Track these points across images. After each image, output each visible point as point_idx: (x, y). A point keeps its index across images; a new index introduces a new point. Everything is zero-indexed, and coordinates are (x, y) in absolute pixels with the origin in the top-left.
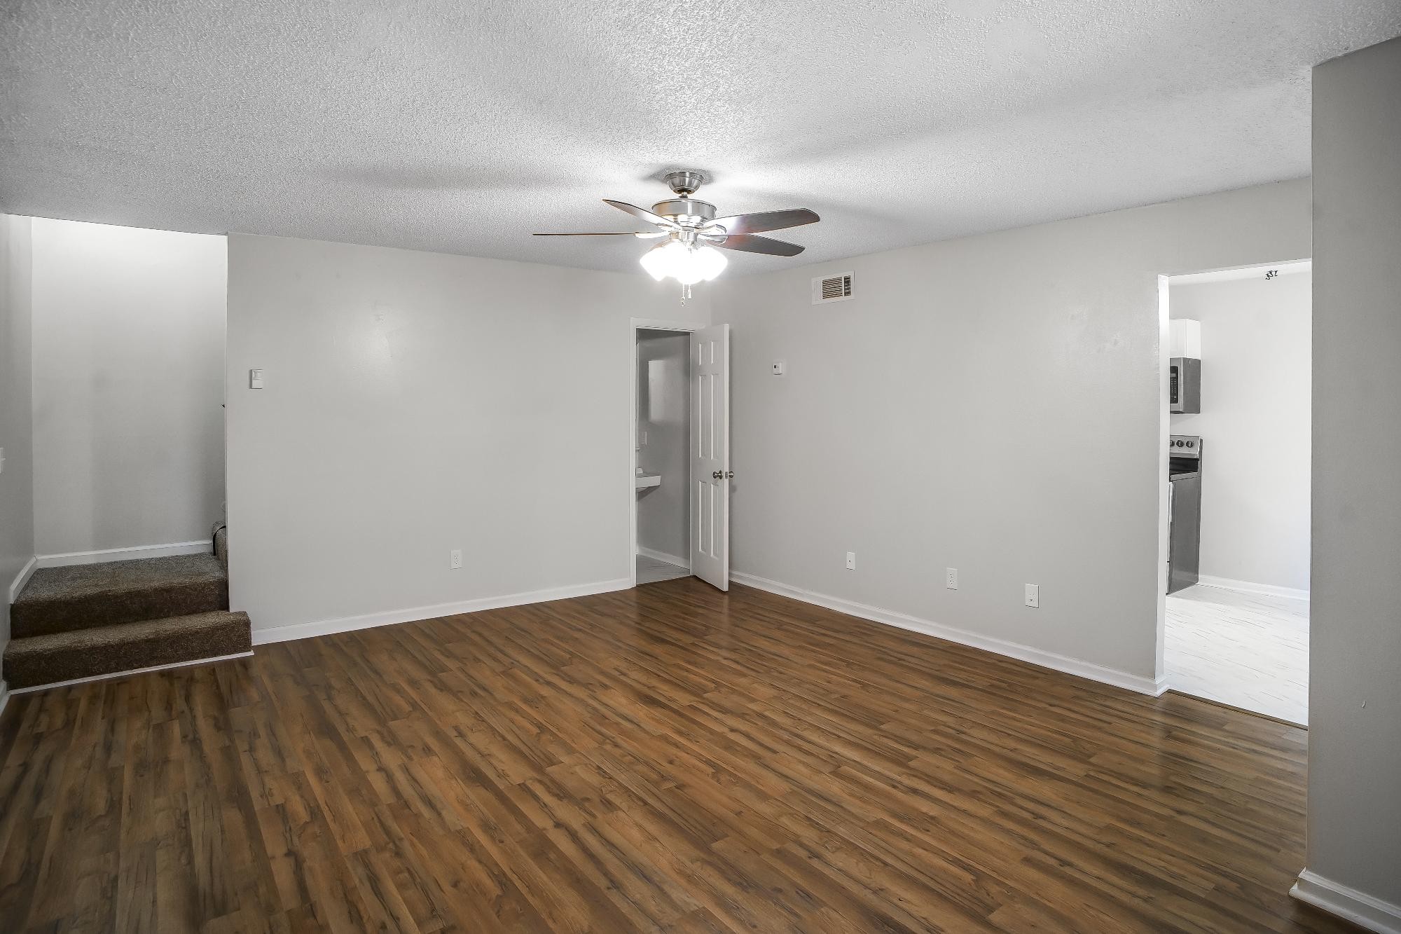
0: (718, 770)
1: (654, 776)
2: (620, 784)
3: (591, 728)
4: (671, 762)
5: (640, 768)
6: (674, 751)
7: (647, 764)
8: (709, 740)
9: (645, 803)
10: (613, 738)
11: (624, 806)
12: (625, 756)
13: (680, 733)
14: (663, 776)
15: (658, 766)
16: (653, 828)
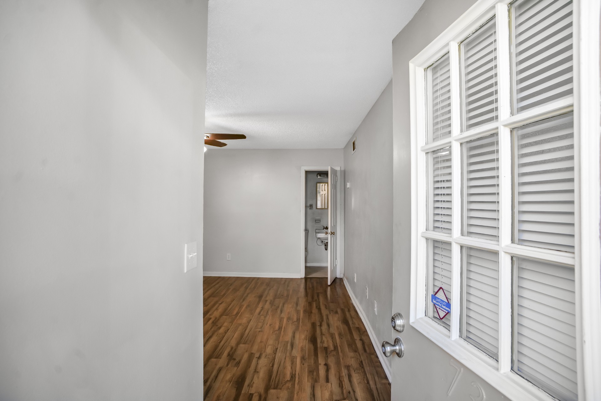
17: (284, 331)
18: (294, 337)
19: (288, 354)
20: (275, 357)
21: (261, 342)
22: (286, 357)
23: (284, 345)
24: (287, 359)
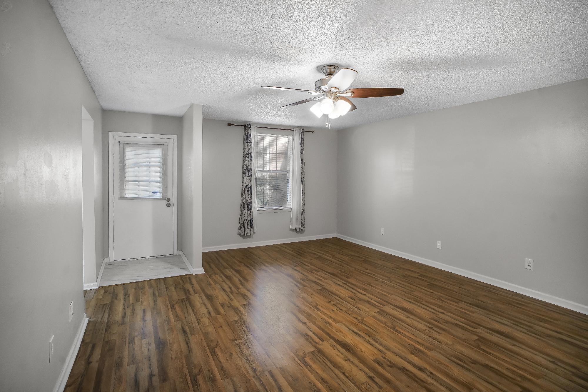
0: (316, 307)
1: (339, 306)
2: (350, 304)
3: (372, 329)
4: (333, 310)
5: (345, 309)
6: (332, 315)
7: (342, 310)
8: (316, 319)
9: (340, 298)
10: (359, 323)
11: (347, 298)
12: (351, 314)
13: (329, 324)
14: (335, 305)
15: (337, 309)
16: (337, 292)
17: (205, 349)
18: (187, 343)
19: (184, 321)
20: (196, 317)
21: (221, 327)
22: (186, 319)
23: (193, 330)
24: (183, 317)
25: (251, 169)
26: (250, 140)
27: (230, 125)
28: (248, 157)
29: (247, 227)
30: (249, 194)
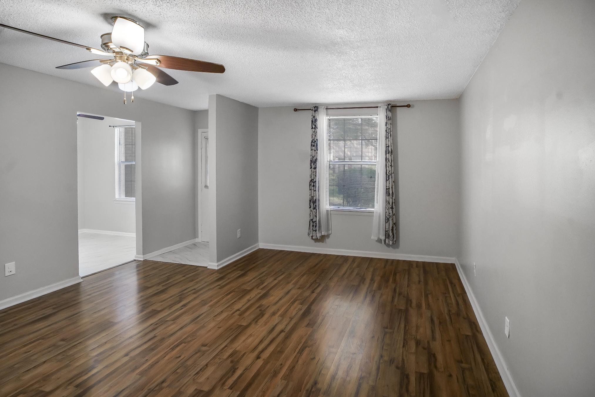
25: (316, 159)
26: (315, 126)
27: (296, 110)
28: (314, 146)
29: (313, 229)
30: (315, 189)
